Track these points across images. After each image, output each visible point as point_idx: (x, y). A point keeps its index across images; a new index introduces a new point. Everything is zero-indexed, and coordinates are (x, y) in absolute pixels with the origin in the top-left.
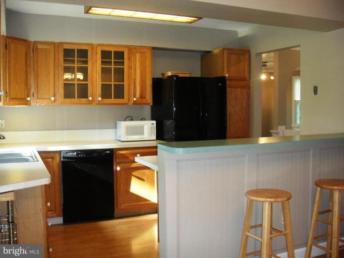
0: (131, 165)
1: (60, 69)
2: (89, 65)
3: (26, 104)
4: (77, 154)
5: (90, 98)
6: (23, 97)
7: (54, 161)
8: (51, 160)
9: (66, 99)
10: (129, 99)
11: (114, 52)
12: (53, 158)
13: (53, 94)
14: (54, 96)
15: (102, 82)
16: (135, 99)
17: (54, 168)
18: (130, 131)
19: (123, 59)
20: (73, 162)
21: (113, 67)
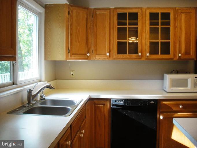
0: (173, 115)
1: (114, 30)
2: (139, 26)
3: (87, 59)
4: (125, 103)
5: (140, 54)
6: (84, 53)
7: (105, 107)
8: (102, 106)
9: (119, 55)
10: (174, 55)
11: (161, 13)
12: (104, 105)
13: (108, 51)
14: (110, 52)
15: (150, 40)
16: (180, 55)
17: (105, 113)
18: (174, 83)
19: (169, 19)
20: (121, 109)
21: (160, 26)
